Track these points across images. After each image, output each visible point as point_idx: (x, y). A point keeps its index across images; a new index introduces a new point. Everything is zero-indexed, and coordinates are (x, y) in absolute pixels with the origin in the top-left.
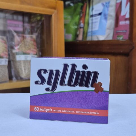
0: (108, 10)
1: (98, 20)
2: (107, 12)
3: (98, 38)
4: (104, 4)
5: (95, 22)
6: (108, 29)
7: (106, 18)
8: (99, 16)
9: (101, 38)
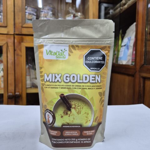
0: (129, 42)
1: (123, 50)
2: (129, 44)
3: (122, 62)
4: (129, 38)
5: (122, 51)
6: (129, 56)
7: (128, 48)
8: (124, 47)
9: (124, 63)
